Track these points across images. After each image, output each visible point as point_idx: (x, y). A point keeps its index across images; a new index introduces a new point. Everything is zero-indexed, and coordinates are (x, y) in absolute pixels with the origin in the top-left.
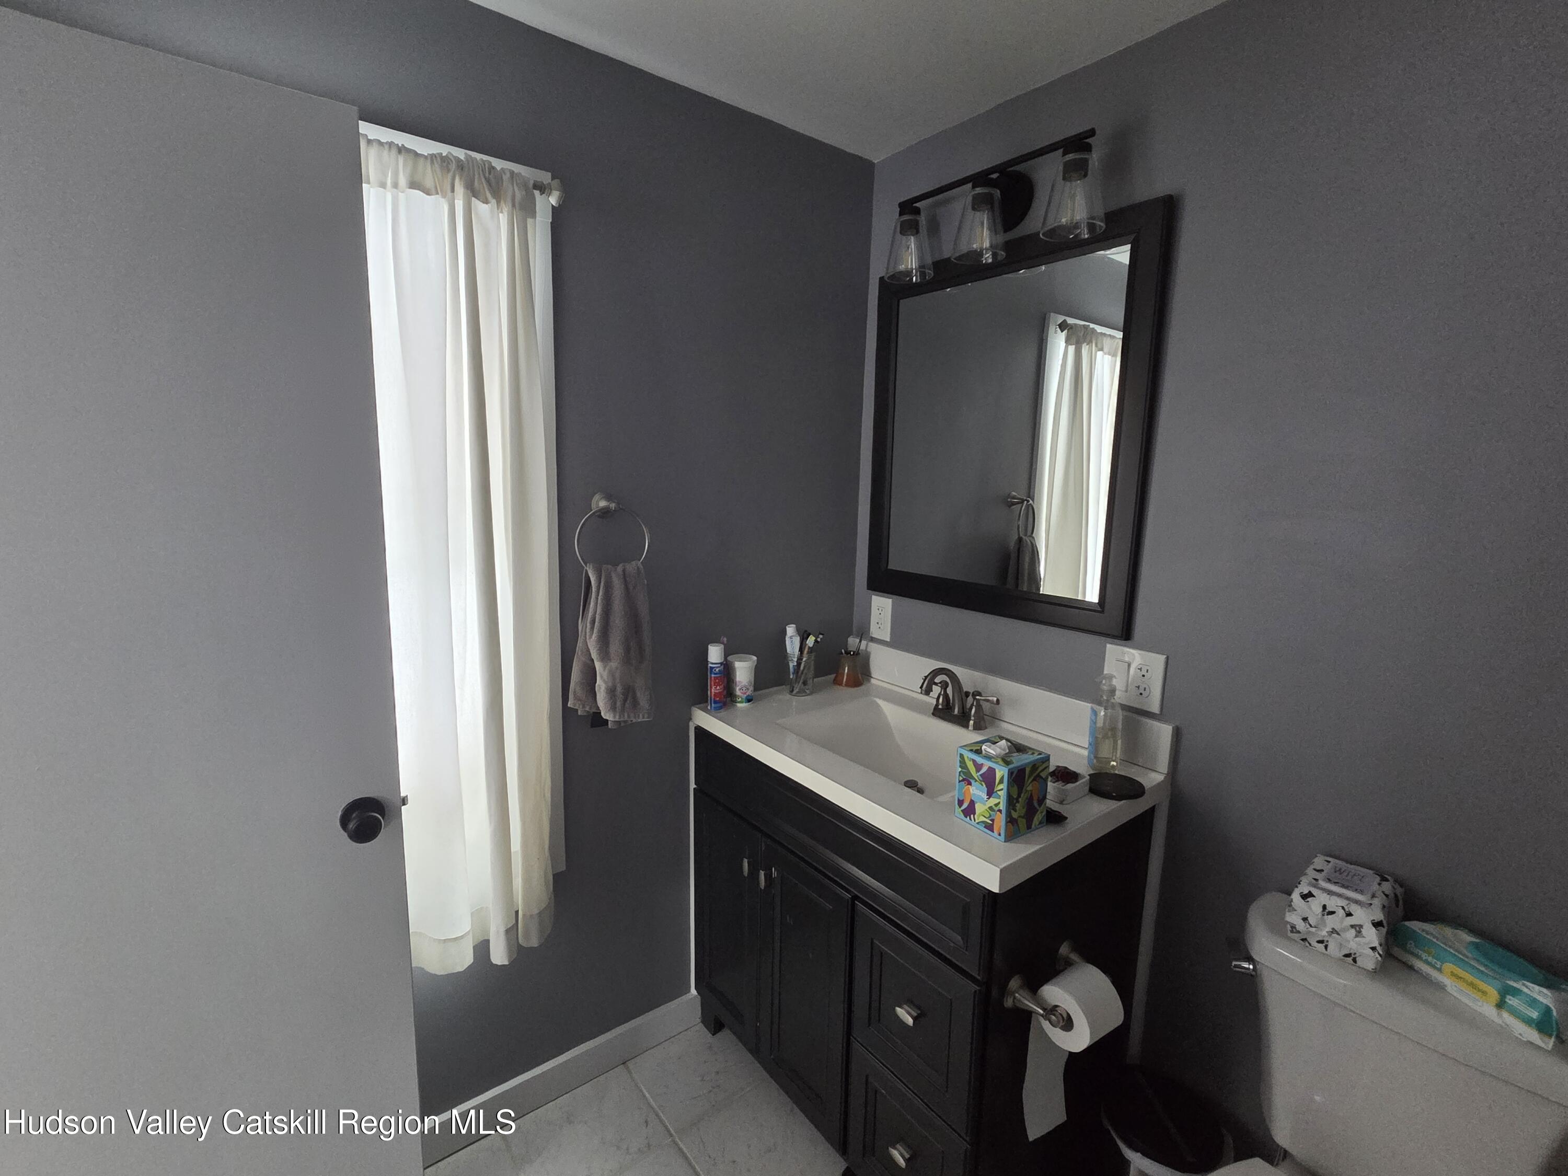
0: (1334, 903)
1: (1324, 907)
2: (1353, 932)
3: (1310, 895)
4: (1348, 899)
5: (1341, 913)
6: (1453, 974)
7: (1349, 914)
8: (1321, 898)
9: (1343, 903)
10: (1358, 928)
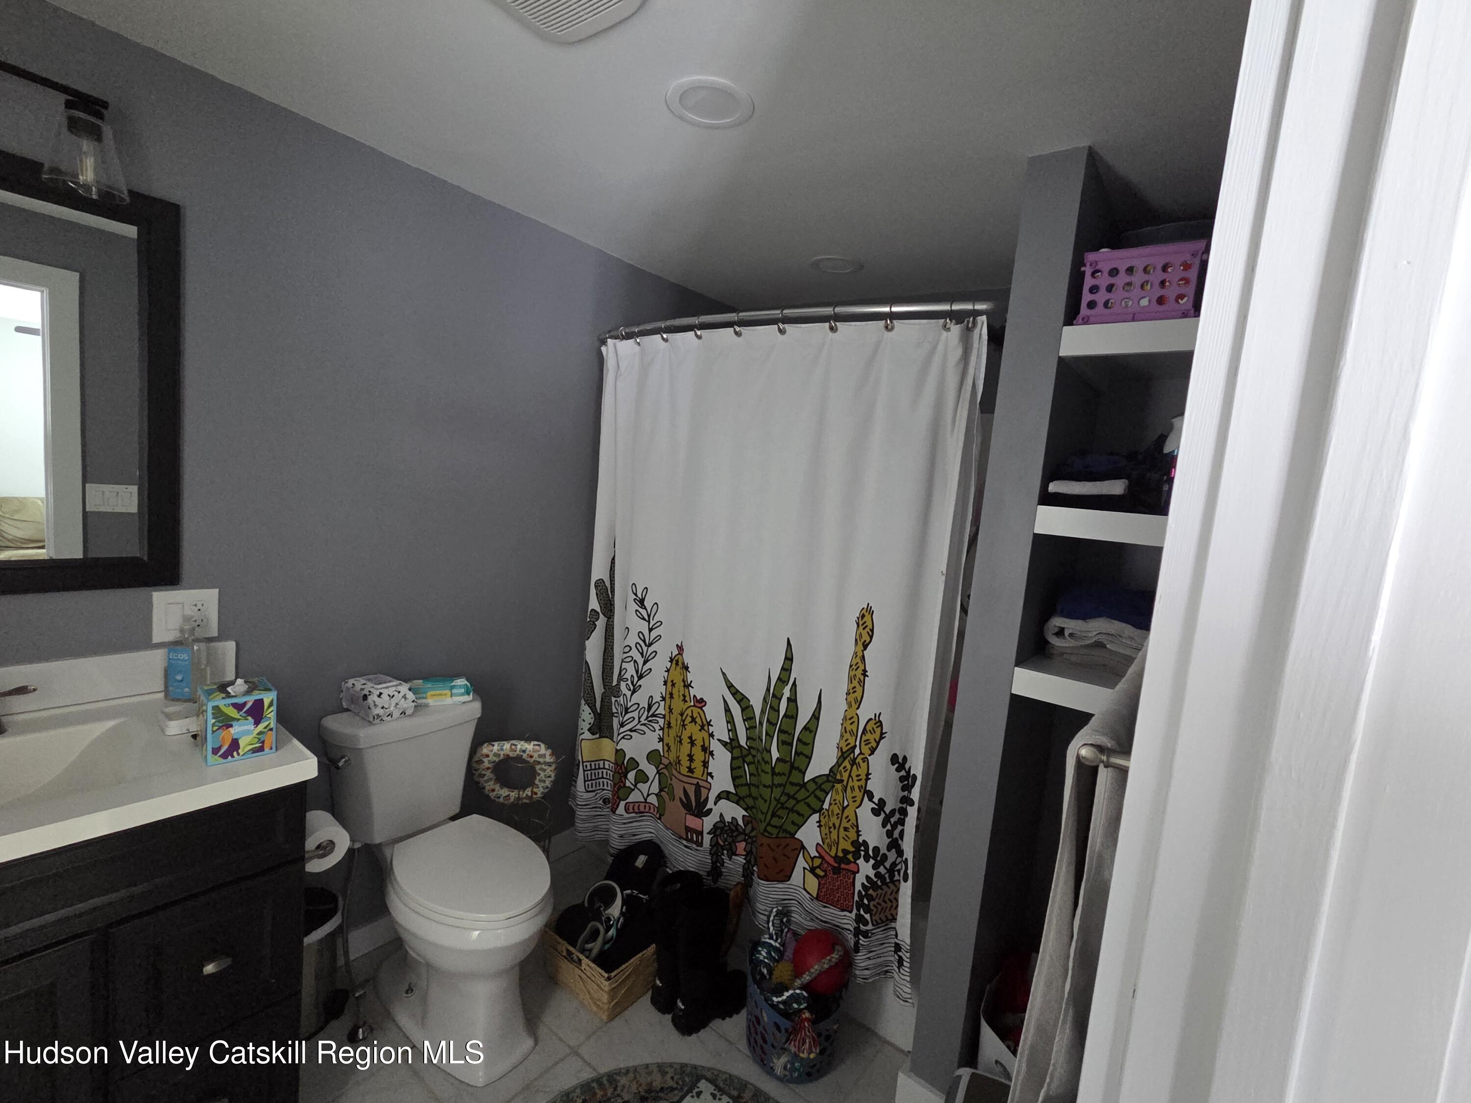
0: (391, 691)
1: (389, 695)
2: (403, 699)
3: (381, 694)
4: (393, 686)
5: (396, 693)
6: (432, 695)
7: (399, 692)
8: (385, 692)
9: (394, 688)
10: (405, 697)
